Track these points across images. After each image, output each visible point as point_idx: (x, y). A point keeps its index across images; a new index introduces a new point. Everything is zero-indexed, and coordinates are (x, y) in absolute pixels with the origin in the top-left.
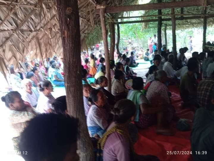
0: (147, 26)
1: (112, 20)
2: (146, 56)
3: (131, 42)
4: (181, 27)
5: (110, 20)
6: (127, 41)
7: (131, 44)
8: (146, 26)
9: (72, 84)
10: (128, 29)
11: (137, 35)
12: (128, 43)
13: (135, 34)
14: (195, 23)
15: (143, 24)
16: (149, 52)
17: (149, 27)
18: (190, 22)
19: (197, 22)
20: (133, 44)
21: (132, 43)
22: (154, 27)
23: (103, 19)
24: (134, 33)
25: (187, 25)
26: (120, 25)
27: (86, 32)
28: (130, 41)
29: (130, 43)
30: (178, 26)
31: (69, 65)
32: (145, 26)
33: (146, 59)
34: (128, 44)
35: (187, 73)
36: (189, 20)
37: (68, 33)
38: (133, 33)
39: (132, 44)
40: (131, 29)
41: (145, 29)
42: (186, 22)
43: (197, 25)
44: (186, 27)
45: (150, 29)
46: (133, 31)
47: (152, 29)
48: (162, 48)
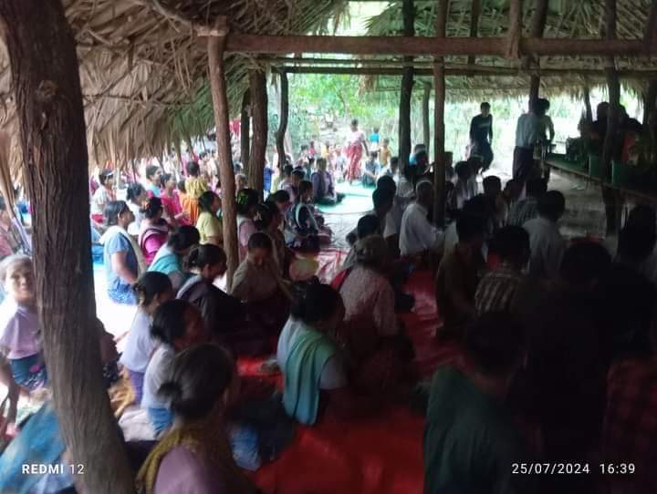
0: (372, 84)
1: (260, 65)
2: (369, 173)
3: (332, 123)
4: (471, 94)
5: (251, 64)
6: (321, 117)
7: (332, 130)
8: (369, 84)
9: (56, 305)
10: (321, 85)
11: (348, 105)
12: (323, 126)
13: (342, 101)
14: (511, 86)
15: (362, 78)
16: (377, 161)
17: (380, 89)
18: (496, 82)
19: (515, 83)
20: (339, 129)
21: (336, 125)
22: (393, 89)
23: (218, 70)
24: (341, 97)
25: (490, 91)
26: (289, 75)
27: (171, 97)
28: (330, 119)
29: (330, 126)
30: (462, 91)
31: (47, 249)
32: (367, 83)
33: (369, 181)
34: (322, 129)
35: (456, 245)
36: (493, 78)
37: (41, 154)
38: (338, 99)
39: (335, 130)
40: (331, 87)
41: (366, 93)
42: (483, 80)
43: (515, 90)
44: (485, 94)
45: (381, 93)
46: (337, 90)
47: (387, 93)
48: (412, 155)
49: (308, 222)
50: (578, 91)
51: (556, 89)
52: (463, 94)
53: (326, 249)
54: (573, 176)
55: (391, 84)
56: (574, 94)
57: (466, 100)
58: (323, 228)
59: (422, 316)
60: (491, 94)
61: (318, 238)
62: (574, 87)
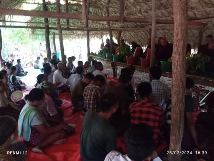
2: (36, 64)
4: (68, 37)
6: (13, 47)
8: (33, 32)
10: (12, 34)
11: (24, 41)
13: (22, 40)
14: (80, 35)
17: (36, 34)
18: (76, 33)
22: (42, 35)
29: (17, 49)
33: (36, 67)
38: (20, 39)
41: (32, 36)
42: (72, 32)
43: (82, 36)
44: (73, 37)
45: (37, 36)
46: (19, 36)
47: (40, 36)
48: (52, 56)
49: (16, 81)
50: (99, 36)
51: (93, 36)
52: (66, 37)
53: (24, 90)
54: (102, 60)
55: (41, 33)
56: (98, 37)
57: (67, 39)
58: (22, 83)
59: (65, 106)
60: (75, 37)
61: (21, 87)
62: (98, 35)
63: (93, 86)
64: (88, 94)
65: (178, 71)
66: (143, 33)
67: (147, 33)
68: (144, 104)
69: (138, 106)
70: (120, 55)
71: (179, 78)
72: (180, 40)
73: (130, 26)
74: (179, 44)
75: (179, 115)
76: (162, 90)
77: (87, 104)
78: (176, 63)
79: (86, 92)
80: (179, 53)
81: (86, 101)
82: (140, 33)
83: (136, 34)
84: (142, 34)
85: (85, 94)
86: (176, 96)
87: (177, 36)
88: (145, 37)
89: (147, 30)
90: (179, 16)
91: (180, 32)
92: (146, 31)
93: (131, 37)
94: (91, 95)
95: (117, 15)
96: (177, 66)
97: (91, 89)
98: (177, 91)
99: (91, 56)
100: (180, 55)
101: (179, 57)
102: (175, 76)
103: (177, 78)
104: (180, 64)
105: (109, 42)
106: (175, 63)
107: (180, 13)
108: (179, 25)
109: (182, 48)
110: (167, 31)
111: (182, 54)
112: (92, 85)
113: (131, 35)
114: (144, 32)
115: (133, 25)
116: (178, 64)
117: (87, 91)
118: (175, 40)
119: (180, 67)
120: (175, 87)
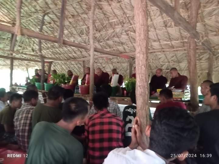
50: (24, 69)
62: (23, 67)
63: (29, 107)
64: (22, 118)
65: (142, 71)
66: (76, 66)
67: (80, 66)
68: (103, 115)
69: (97, 118)
70: (54, 83)
71: (144, 78)
72: (143, 39)
73: (61, 58)
74: (142, 44)
75: (145, 119)
76: (112, 107)
77: (20, 131)
78: (141, 62)
79: (18, 116)
80: (143, 53)
81: (18, 128)
82: (72, 66)
83: (68, 67)
84: (74, 66)
85: (16, 119)
86: (142, 98)
87: (140, 36)
88: (77, 70)
89: (80, 62)
90: (141, 17)
91: (142, 33)
92: (79, 64)
93: (62, 70)
94: (26, 118)
95: (48, 46)
96: (142, 65)
97: (27, 111)
98: (143, 92)
99: (14, 87)
100: (143, 54)
101: (143, 56)
102: (139, 77)
103: (142, 78)
104: (144, 64)
105: (38, 73)
106: (139, 63)
107: (142, 15)
108: (141, 25)
109: (145, 48)
110: (99, 64)
111: (145, 53)
112: (27, 107)
113: (62, 67)
114: (77, 64)
115: (66, 57)
116: (142, 64)
117: (21, 114)
118: (138, 40)
119: (145, 67)
120: (140, 88)
